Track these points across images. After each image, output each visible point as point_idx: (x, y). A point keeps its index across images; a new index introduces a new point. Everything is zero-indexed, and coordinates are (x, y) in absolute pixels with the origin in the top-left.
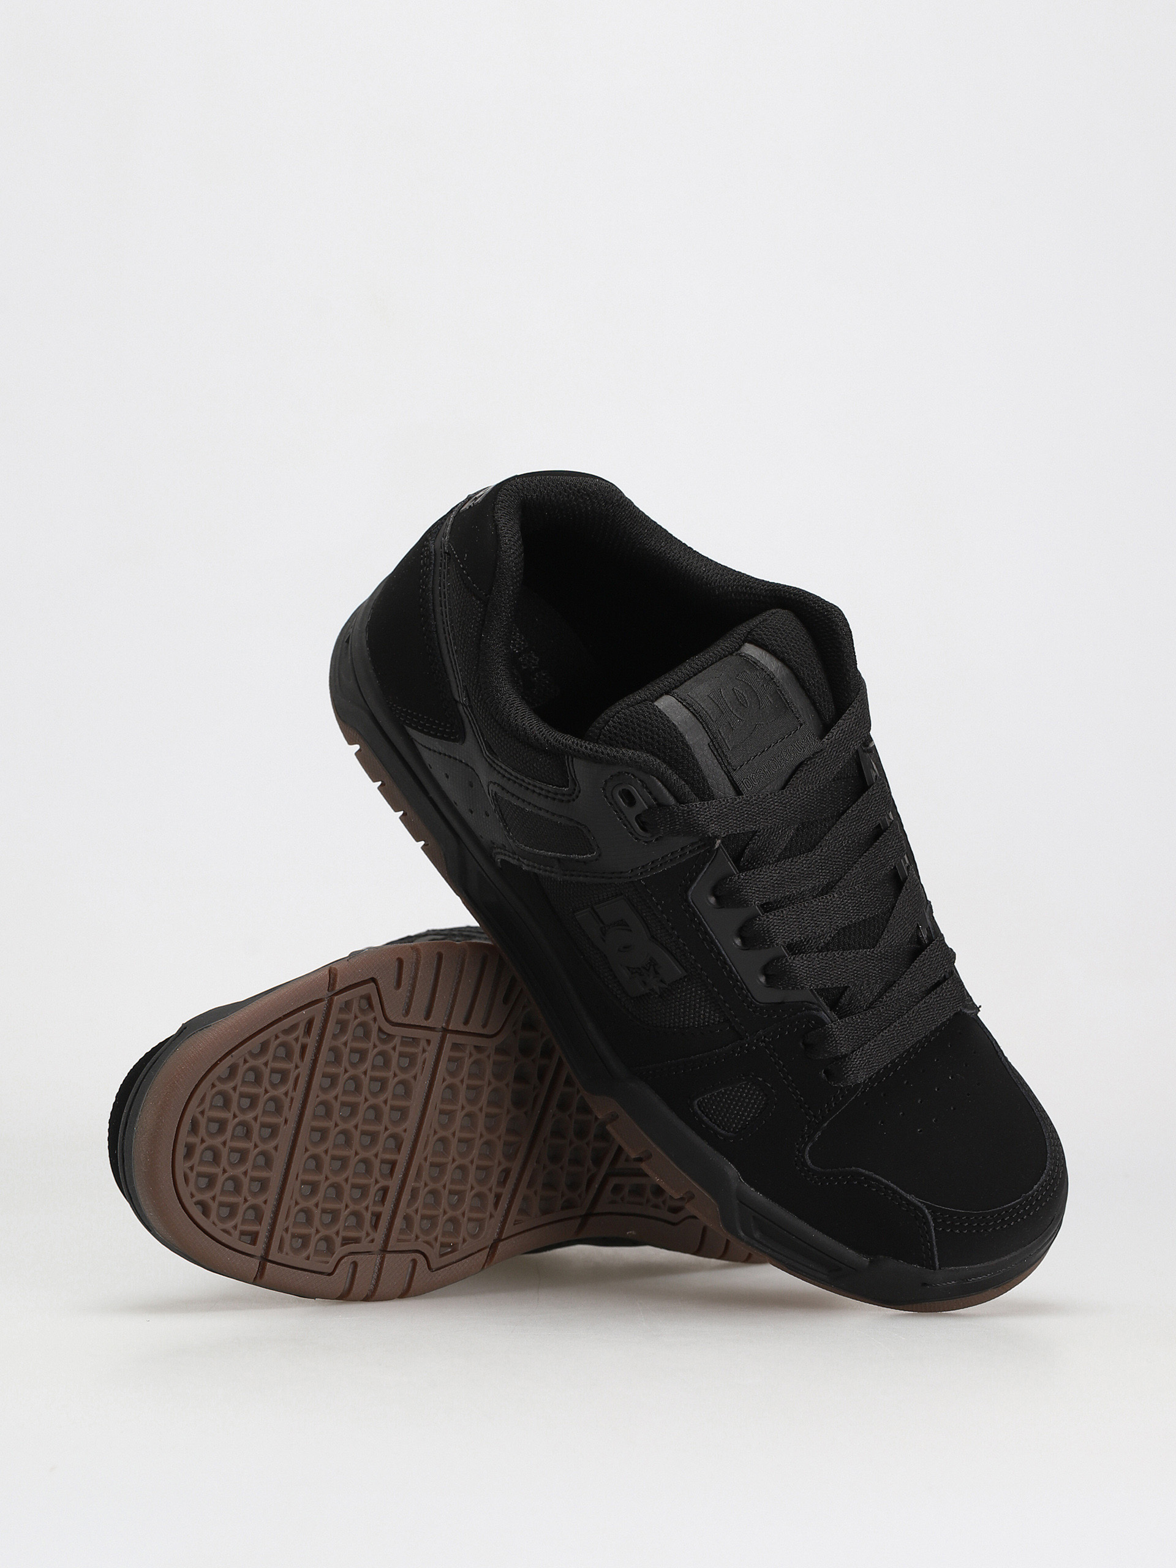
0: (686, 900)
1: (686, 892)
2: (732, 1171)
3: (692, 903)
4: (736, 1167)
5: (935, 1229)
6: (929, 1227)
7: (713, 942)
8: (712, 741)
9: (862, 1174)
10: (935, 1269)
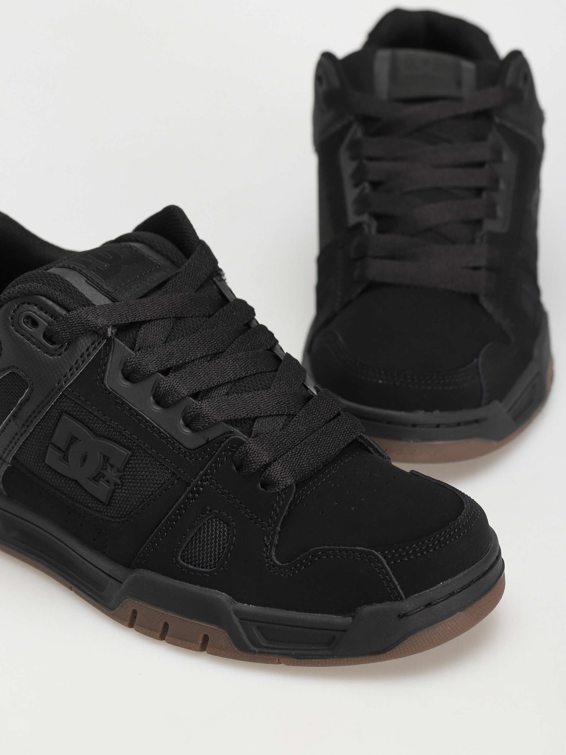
0: (106, 389)
1: (103, 383)
2: (223, 597)
3: (111, 390)
4: (226, 593)
5: (388, 564)
6: (382, 563)
7: (138, 414)
8: (88, 279)
9: (319, 551)
10: (402, 599)
